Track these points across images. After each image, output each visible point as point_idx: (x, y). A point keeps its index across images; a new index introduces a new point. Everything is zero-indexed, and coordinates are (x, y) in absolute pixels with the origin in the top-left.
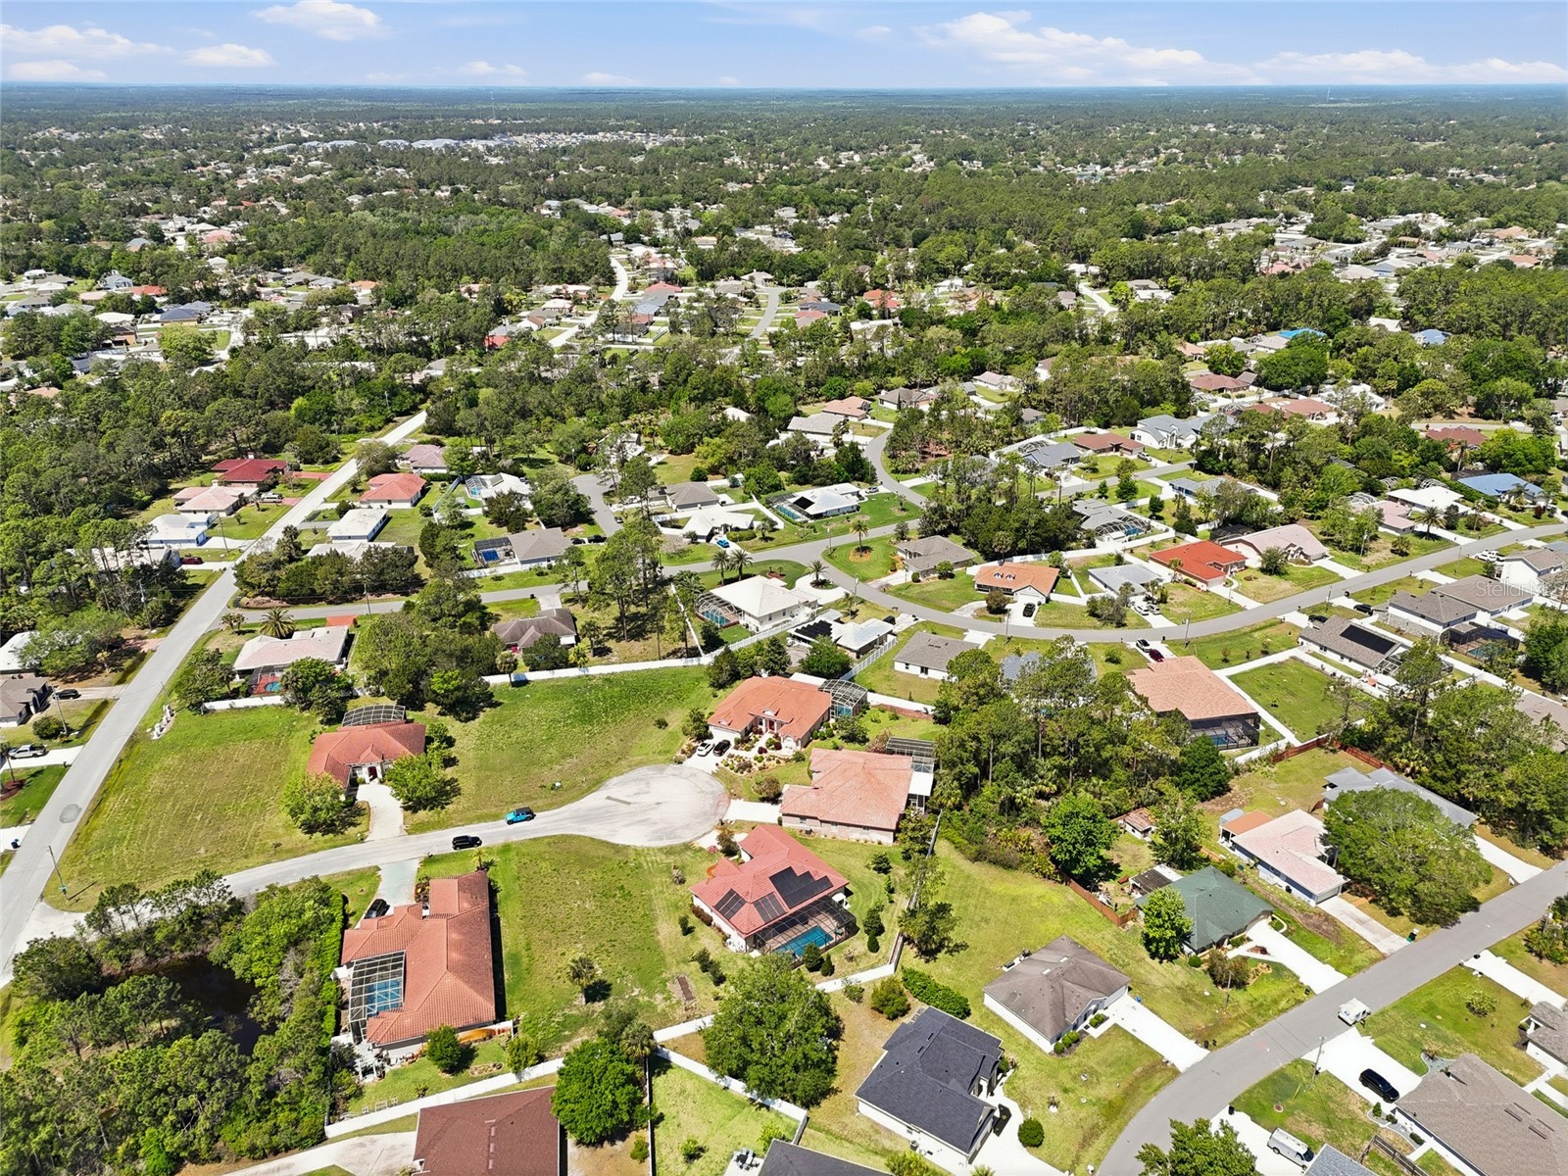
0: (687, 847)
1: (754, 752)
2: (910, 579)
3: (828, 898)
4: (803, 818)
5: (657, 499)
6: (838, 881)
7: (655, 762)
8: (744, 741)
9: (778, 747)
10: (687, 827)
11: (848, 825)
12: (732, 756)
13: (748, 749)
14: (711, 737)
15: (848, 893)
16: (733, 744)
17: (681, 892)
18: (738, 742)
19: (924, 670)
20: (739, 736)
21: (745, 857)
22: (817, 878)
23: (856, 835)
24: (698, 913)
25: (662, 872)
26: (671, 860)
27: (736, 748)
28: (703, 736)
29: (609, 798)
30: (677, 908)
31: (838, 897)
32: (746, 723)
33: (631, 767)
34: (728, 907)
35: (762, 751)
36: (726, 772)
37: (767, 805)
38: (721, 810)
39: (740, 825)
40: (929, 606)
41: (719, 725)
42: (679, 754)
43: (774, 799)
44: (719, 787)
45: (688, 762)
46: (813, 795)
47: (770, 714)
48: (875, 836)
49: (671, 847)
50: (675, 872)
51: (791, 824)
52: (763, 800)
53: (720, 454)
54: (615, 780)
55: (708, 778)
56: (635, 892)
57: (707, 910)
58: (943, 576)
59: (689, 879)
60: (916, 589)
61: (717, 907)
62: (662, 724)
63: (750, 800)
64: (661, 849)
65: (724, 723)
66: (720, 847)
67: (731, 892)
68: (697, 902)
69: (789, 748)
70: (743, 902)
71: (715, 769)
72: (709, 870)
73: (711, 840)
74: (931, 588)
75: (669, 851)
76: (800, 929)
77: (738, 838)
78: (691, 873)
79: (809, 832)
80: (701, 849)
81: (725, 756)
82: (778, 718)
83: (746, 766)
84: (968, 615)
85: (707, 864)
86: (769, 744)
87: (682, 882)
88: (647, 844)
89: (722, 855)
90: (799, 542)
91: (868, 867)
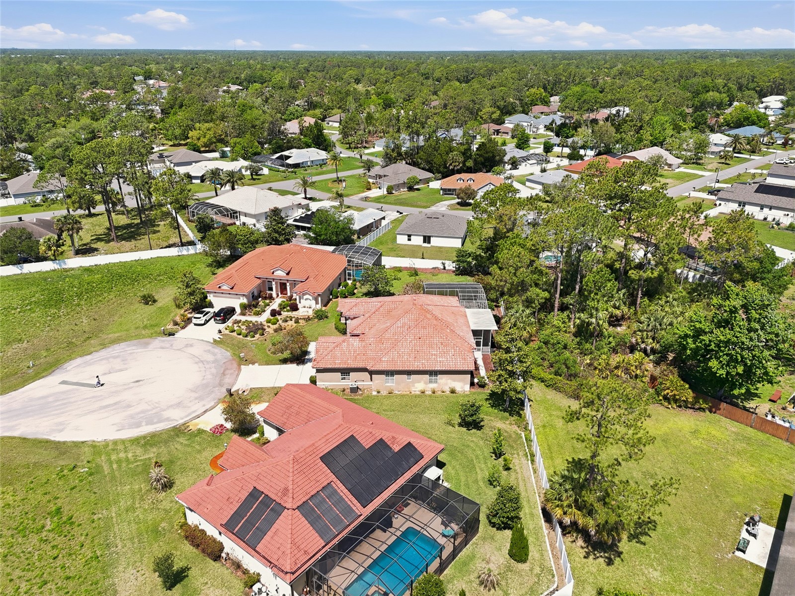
0: (178, 431)
1: (267, 315)
2: (386, 192)
3: (418, 477)
4: (345, 372)
5: (157, 162)
6: (428, 449)
7: (138, 337)
8: (250, 307)
9: (295, 308)
10: (179, 405)
11: (409, 373)
12: (237, 322)
13: (258, 314)
14: (211, 305)
15: (440, 465)
16: (238, 310)
17: (166, 505)
18: (244, 307)
19: (427, 239)
20: (244, 301)
21: (271, 434)
22: (396, 448)
23: (420, 384)
24: (195, 537)
25: (134, 474)
26: (152, 454)
27: (243, 314)
28: (201, 305)
29: (64, 382)
30: (156, 532)
31: (433, 473)
32: (253, 285)
33: (104, 346)
34: (250, 523)
35: (274, 313)
36: (232, 338)
37: (293, 367)
38: (228, 380)
39: (258, 394)
40: (408, 206)
41: (219, 292)
42: (170, 327)
43: (300, 358)
44: (223, 354)
45: (181, 334)
46: (355, 342)
47: (280, 273)
48: (446, 383)
49: (153, 435)
50: (154, 472)
51: (327, 382)
52: (285, 361)
53: (210, 135)
54: (79, 361)
55: (209, 347)
56: (81, 516)
57: (211, 531)
58: (411, 189)
59: (180, 481)
60: (391, 198)
61: (229, 527)
62: (148, 300)
63: (267, 364)
64: (136, 441)
65: (225, 287)
66: (229, 425)
67: (255, 494)
68: (193, 519)
69: (308, 306)
70: (278, 510)
71: (217, 336)
72: (214, 462)
73: (216, 418)
74: (404, 197)
75: (148, 441)
76: (383, 539)
77: (256, 409)
78: (183, 470)
79: (354, 390)
80: (201, 432)
81: (229, 323)
82: (290, 278)
83: (256, 329)
84: (444, 209)
85: (209, 454)
86: (282, 307)
87: (168, 485)
88: (113, 435)
89: (235, 436)
90: (283, 180)
91: (450, 423)
